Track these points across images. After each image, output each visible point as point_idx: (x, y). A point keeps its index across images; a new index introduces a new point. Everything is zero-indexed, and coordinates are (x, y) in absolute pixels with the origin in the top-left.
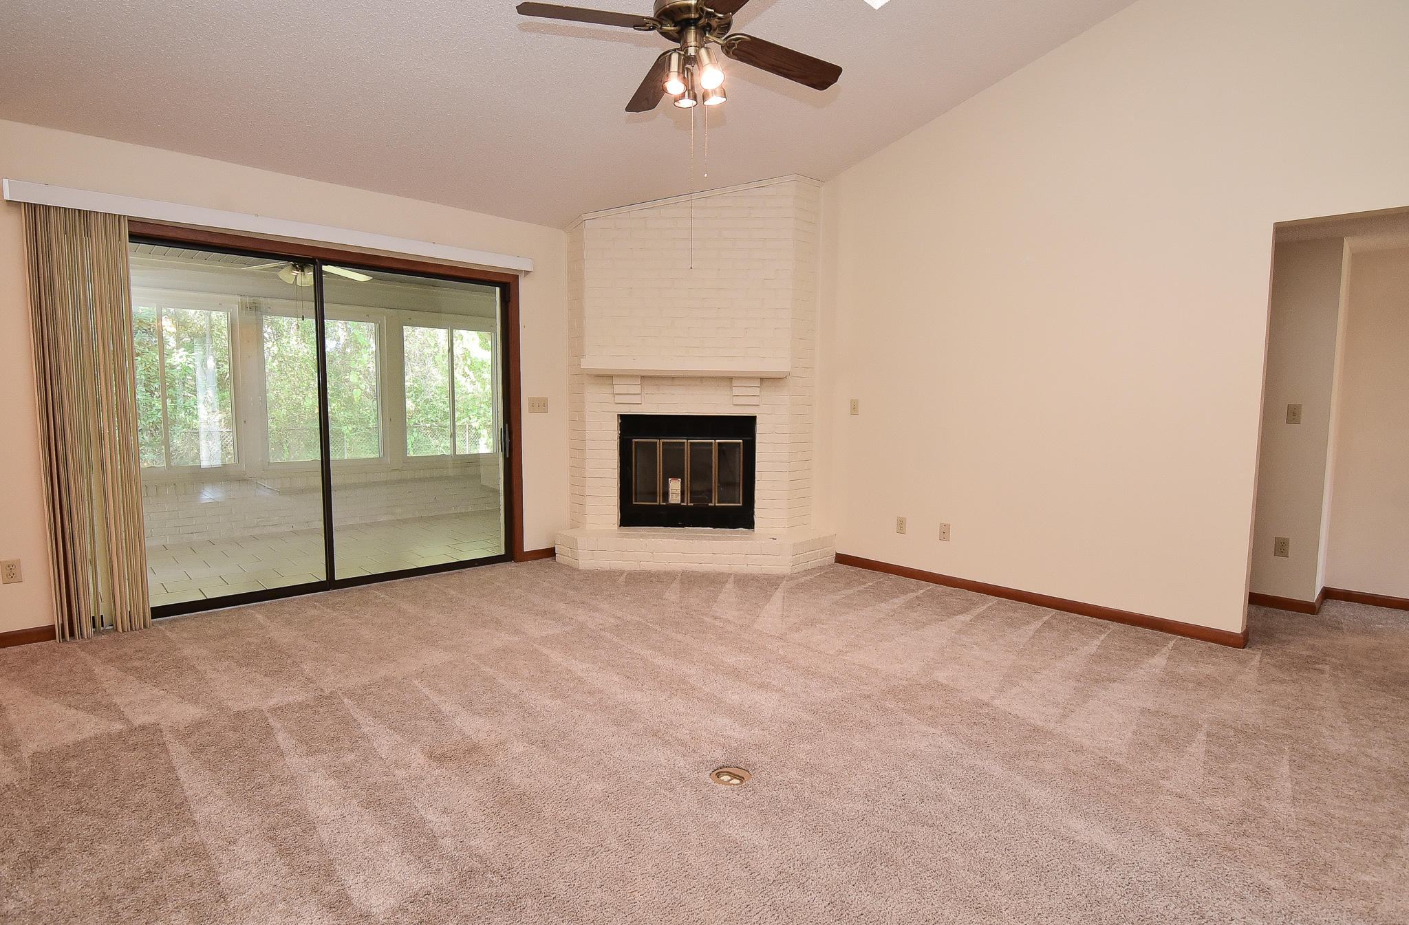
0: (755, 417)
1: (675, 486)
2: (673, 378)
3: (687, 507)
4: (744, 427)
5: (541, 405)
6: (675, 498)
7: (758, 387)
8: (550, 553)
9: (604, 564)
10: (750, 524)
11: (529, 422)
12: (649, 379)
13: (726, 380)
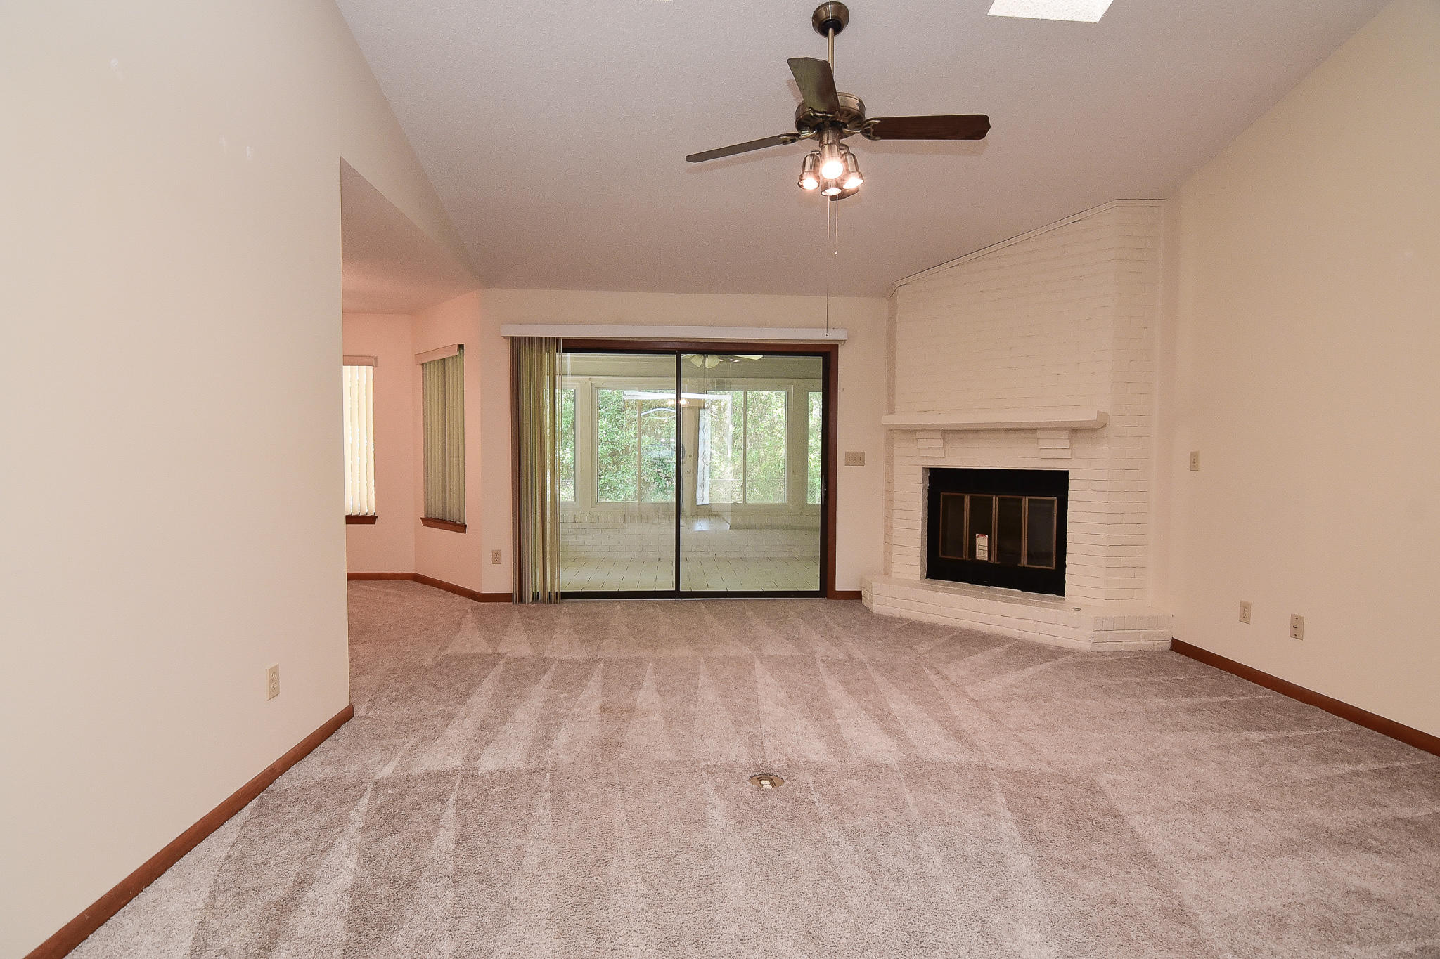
0: (1067, 473)
1: (982, 542)
2: (977, 431)
3: (993, 565)
4: (1056, 483)
5: (857, 459)
6: (982, 553)
7: (1068, 438)
8: (857, 595)
9: (896, 612)
10: (1060, 591)
11: (844, 473)
12: (949, 433)
13: (1030, 431)
